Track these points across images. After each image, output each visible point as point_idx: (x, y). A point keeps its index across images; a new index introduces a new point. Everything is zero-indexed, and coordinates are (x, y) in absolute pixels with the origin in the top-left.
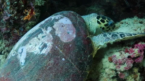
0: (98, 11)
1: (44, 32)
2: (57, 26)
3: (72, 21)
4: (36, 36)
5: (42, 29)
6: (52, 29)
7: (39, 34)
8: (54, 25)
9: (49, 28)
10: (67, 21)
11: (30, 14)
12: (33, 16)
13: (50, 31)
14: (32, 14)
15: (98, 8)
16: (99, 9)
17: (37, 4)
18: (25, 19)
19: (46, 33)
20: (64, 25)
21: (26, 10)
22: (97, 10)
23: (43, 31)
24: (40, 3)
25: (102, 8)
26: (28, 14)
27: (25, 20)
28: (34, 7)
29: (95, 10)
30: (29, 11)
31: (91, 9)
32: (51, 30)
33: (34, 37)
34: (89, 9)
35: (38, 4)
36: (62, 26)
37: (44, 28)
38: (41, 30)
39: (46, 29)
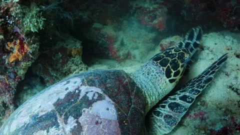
0: (155, 10)
1: (61, 126)
2: (87, 121)
3: (118, 110)
4: (45, 128)
5: (58, 116)
6: (76, 124)
7: (52, 127)
8: (81, 115)
9: (71, 121)
10: (108, 109)
11: (19, 51)
12: (26, 53)
13: (72, 127)
14: (24, 50)
15: (155, 4)
16: (155, 6)
17: (28, 29)
18: (12, 60)
19: (63, 128)
20: (100, 121)
21: (9, 43)
22: (151, 8)
23: (59, 122)
24: (34, 26)
25: (163, 4)
26: (16, 51)
27: (12, 62)
28: (23, 36)
29: (148, 8)
30: (15, 44)
31: (140, 5)
32: (75, 127)
33: (42, 129)
34: (137, 5)
35: (30, 28)
36: (97, 123)
37: (61, 115)
38: (56, 119)
39: (64, 119)
